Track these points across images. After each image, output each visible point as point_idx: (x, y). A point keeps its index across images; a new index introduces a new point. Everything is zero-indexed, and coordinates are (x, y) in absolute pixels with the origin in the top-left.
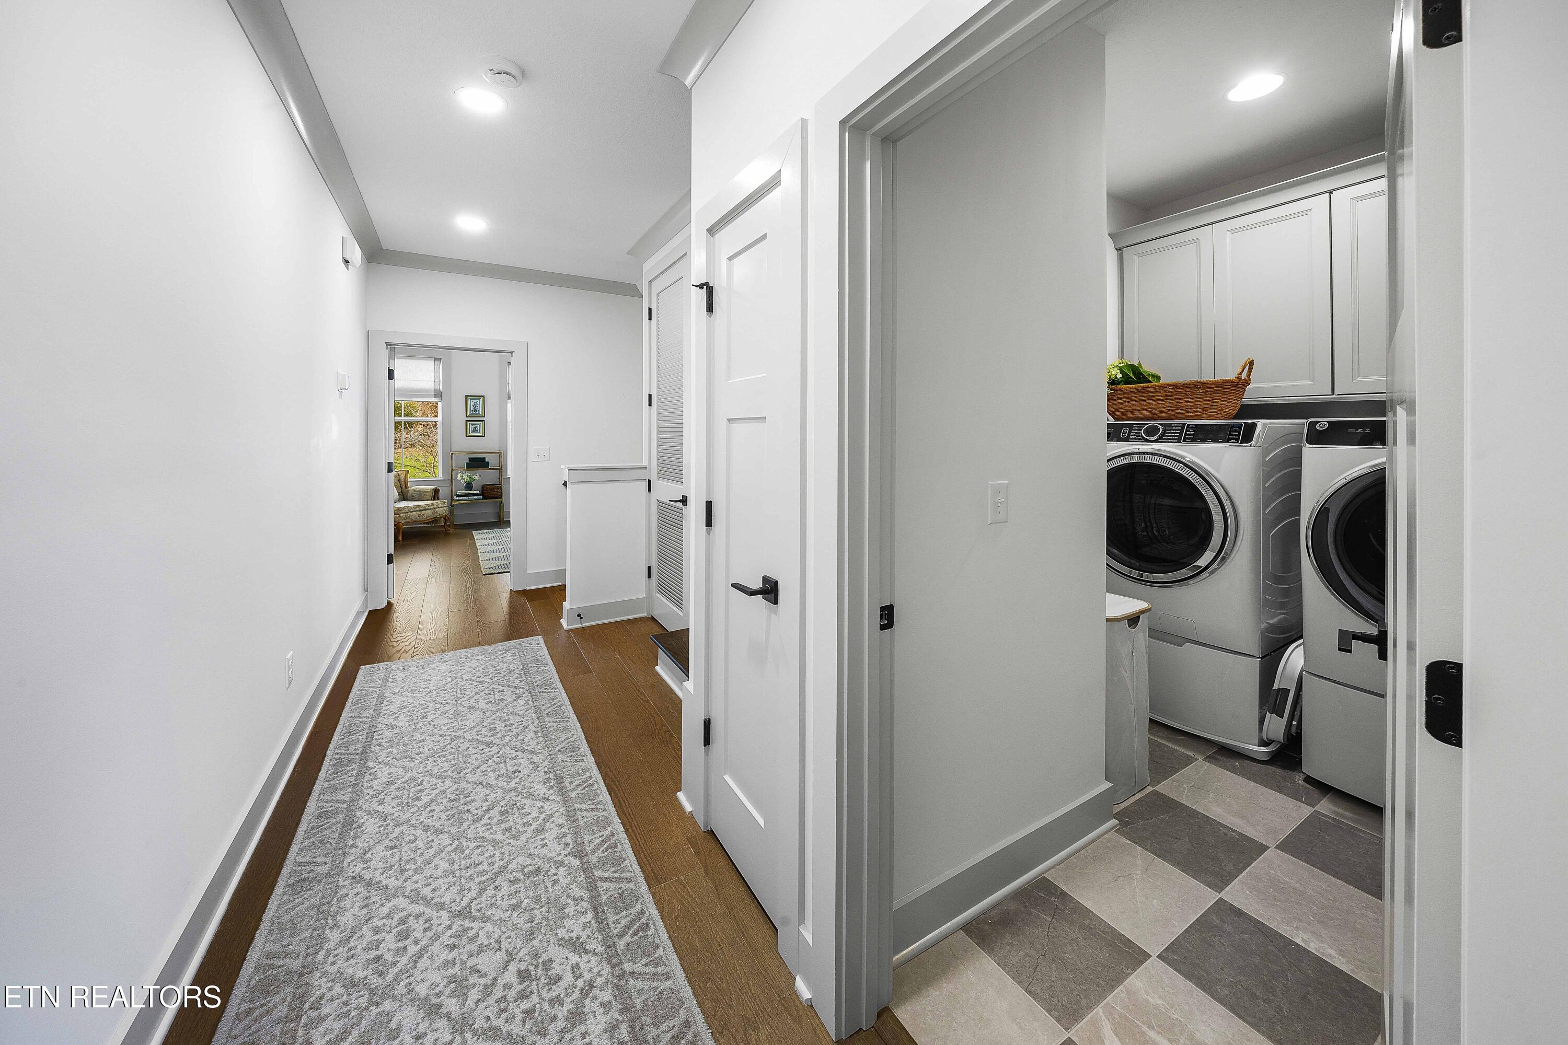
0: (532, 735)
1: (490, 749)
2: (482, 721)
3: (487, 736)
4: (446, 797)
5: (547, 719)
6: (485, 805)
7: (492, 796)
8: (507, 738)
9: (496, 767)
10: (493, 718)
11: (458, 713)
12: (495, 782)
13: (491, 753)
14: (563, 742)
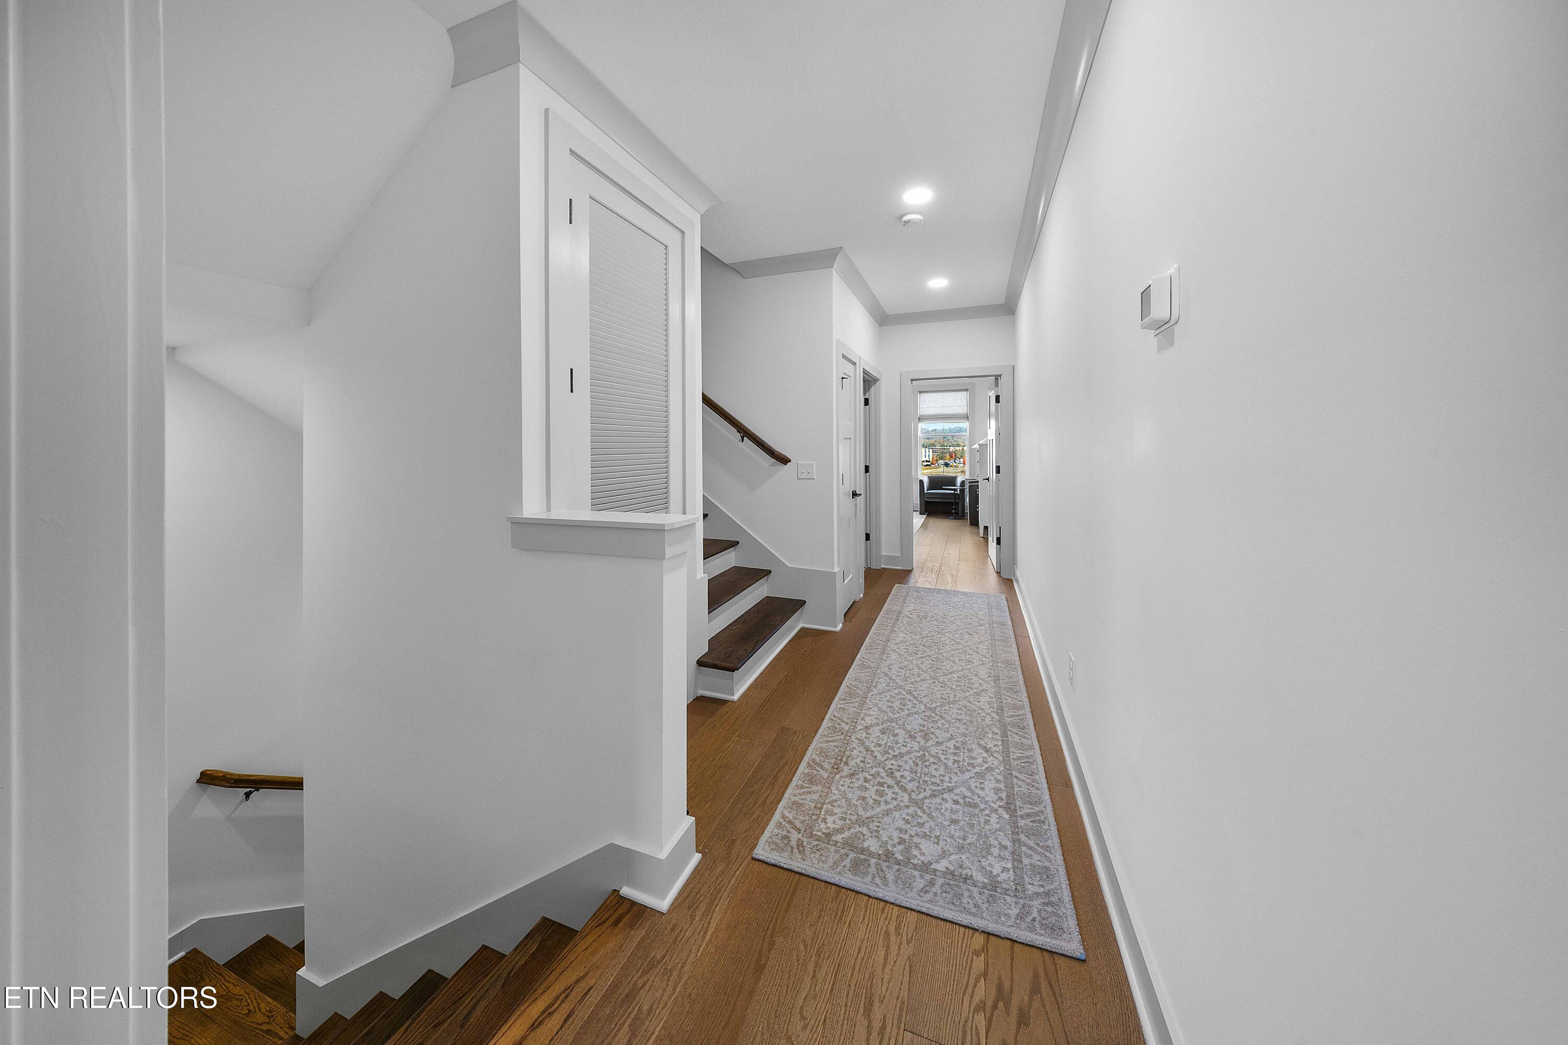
0: (879, 687)
1: (910, 689)
2: (908, 715)
3: (909, 700)
4: (943, 672)
5: (861, 693)
6: (923, 660)
7: (919, 662)
8: (896, 691)
9: (911, 676)
10: (899, 715)
11: (926, 737)
12: (914, 668)
13: (911, 686)
14: (864, 673)
